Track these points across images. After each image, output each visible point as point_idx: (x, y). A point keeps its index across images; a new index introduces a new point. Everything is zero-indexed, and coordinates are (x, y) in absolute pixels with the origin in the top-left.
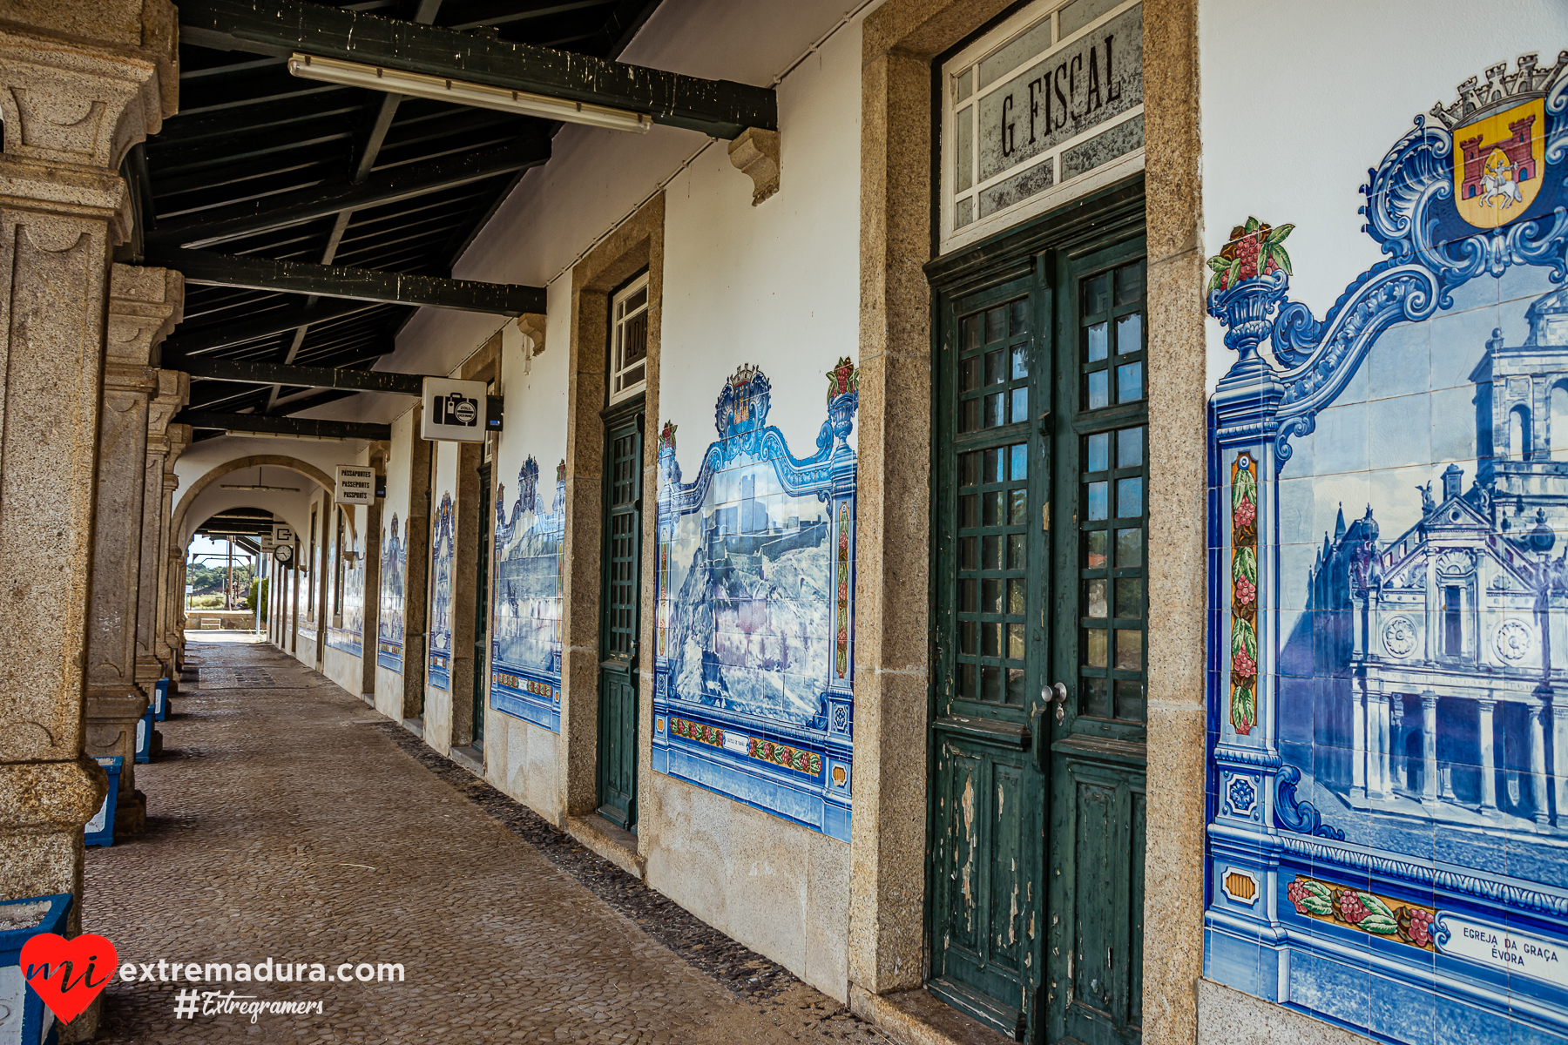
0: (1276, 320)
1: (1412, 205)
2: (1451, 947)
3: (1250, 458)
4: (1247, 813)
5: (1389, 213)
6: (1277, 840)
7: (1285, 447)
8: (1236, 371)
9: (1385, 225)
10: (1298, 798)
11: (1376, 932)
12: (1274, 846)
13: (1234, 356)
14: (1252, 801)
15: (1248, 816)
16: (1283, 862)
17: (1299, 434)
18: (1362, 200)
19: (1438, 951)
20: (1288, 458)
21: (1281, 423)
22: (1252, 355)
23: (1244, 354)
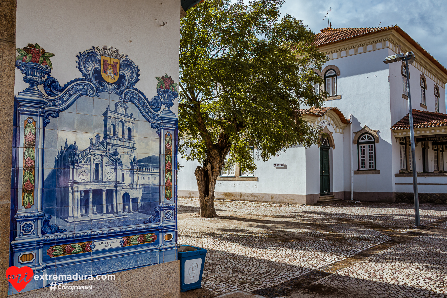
0: (46, 80)
1: (91, 68)
2: (96, 249)
3: (33, 120)
4: (30, 233)
5: (84, 67)
6: (42, 238)
7: (47, 119)
8: (27, 90)
9: (83, 69)
10: (51, 224)
11: (77, 253)
12: (41, 240)
13: (28, 85)
14: (32, 229)
15: (31, 234)
16: (45, 245)
17: (53, 117)
18: (77, 59)
19: (92, 251)
20: (49, 123)
21: (46, 112)
22: (35, 88)
23: (32, 86)
